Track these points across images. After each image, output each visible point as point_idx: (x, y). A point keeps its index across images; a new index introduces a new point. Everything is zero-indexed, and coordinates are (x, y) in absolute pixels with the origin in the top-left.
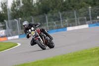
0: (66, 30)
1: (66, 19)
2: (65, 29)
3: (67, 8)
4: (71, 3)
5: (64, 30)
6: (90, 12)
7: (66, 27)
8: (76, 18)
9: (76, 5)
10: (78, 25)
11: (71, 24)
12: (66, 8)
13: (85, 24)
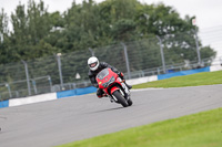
0: (7, 105)
1: (6, 80)
2: (5, 103)
3: (9, 56)
4: (19, 45)
5: (3, 106)
6: (60, 64)
7: (7, 99)
8: (28, 79)
9: (29, 51)
10: (34, 94)
11: (17, 93)
12: (5, 57)
13: (49, 91)
